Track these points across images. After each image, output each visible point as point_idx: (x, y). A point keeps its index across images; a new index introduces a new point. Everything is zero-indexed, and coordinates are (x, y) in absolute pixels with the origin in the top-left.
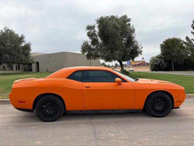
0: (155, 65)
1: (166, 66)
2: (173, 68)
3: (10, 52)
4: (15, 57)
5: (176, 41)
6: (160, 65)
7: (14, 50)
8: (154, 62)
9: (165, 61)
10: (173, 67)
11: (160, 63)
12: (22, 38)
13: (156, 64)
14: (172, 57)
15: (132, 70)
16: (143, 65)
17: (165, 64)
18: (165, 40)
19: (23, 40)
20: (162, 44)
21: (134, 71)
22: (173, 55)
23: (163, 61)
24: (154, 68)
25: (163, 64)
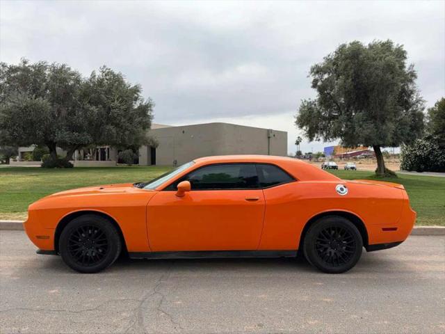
0: (416, 156)
3: (118, 122)
4: (127, 133)
6: (429, 158)
7: (124, 117)
8: (415, 150)
11: (430, 153)
12: (136, 90)
13: (420, 155)
15: (353, 168)
17: (441, 155)
18: (440, 100)
19: (136, 95)
20: (432, 109)
21: (357, 169)
23: (436, 147)
24: (412, 164)
25: (436, 156)
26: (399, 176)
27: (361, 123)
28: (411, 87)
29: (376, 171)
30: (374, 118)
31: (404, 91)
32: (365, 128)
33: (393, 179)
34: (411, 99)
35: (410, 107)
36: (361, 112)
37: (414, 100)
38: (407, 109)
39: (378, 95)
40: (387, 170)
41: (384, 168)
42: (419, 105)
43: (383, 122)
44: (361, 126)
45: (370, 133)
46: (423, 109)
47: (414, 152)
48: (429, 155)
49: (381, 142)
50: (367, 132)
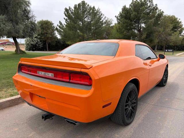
0: (31, 44)
1: (42, 46)
2: (47, 49)
5: (50, 23)
6: (36, 45)
9: (41, 41)
10: (47, 47)
13: (33, 44)
14: (47, 38)
15: (2, 50)
16: (8, 45)
17: (41, 44)
21: (5, 50)
22: (47, 37)
23: (39, 41)
24: (30, 48)
25: (39, 44)
26: (27, 53)
27: (4, 22)
28: (29, 8)
29: (15, 51)
30: (12, 21)
31: (25, 10)
32: (7, 25)
33: (25, 55)
34: (29, 15)
35: (29, 19)
36: (3, 15)
37: (31, 15)
38: (28, 20)
39: (13, 7)
40: (21, 50)
41: (19, 49)
42: (33, 18)
43: (17, 24)
44: (4, 24)
45: (10, 29)
46: (35, 21)
47: (30, 43)
48: (36, 44)
49: (17, 35)
50: (8, 28)
